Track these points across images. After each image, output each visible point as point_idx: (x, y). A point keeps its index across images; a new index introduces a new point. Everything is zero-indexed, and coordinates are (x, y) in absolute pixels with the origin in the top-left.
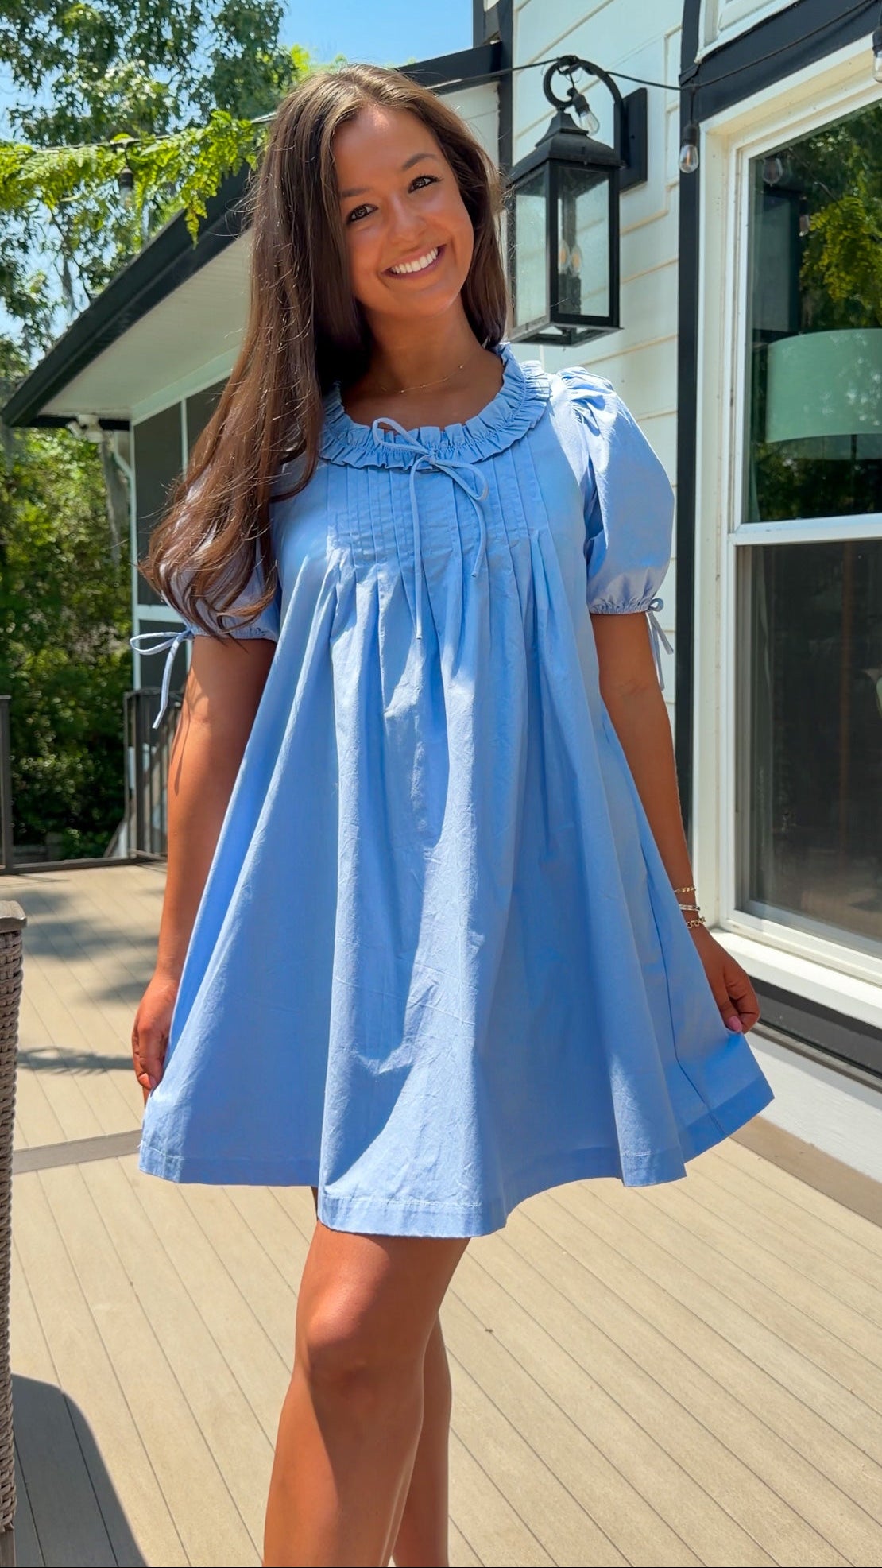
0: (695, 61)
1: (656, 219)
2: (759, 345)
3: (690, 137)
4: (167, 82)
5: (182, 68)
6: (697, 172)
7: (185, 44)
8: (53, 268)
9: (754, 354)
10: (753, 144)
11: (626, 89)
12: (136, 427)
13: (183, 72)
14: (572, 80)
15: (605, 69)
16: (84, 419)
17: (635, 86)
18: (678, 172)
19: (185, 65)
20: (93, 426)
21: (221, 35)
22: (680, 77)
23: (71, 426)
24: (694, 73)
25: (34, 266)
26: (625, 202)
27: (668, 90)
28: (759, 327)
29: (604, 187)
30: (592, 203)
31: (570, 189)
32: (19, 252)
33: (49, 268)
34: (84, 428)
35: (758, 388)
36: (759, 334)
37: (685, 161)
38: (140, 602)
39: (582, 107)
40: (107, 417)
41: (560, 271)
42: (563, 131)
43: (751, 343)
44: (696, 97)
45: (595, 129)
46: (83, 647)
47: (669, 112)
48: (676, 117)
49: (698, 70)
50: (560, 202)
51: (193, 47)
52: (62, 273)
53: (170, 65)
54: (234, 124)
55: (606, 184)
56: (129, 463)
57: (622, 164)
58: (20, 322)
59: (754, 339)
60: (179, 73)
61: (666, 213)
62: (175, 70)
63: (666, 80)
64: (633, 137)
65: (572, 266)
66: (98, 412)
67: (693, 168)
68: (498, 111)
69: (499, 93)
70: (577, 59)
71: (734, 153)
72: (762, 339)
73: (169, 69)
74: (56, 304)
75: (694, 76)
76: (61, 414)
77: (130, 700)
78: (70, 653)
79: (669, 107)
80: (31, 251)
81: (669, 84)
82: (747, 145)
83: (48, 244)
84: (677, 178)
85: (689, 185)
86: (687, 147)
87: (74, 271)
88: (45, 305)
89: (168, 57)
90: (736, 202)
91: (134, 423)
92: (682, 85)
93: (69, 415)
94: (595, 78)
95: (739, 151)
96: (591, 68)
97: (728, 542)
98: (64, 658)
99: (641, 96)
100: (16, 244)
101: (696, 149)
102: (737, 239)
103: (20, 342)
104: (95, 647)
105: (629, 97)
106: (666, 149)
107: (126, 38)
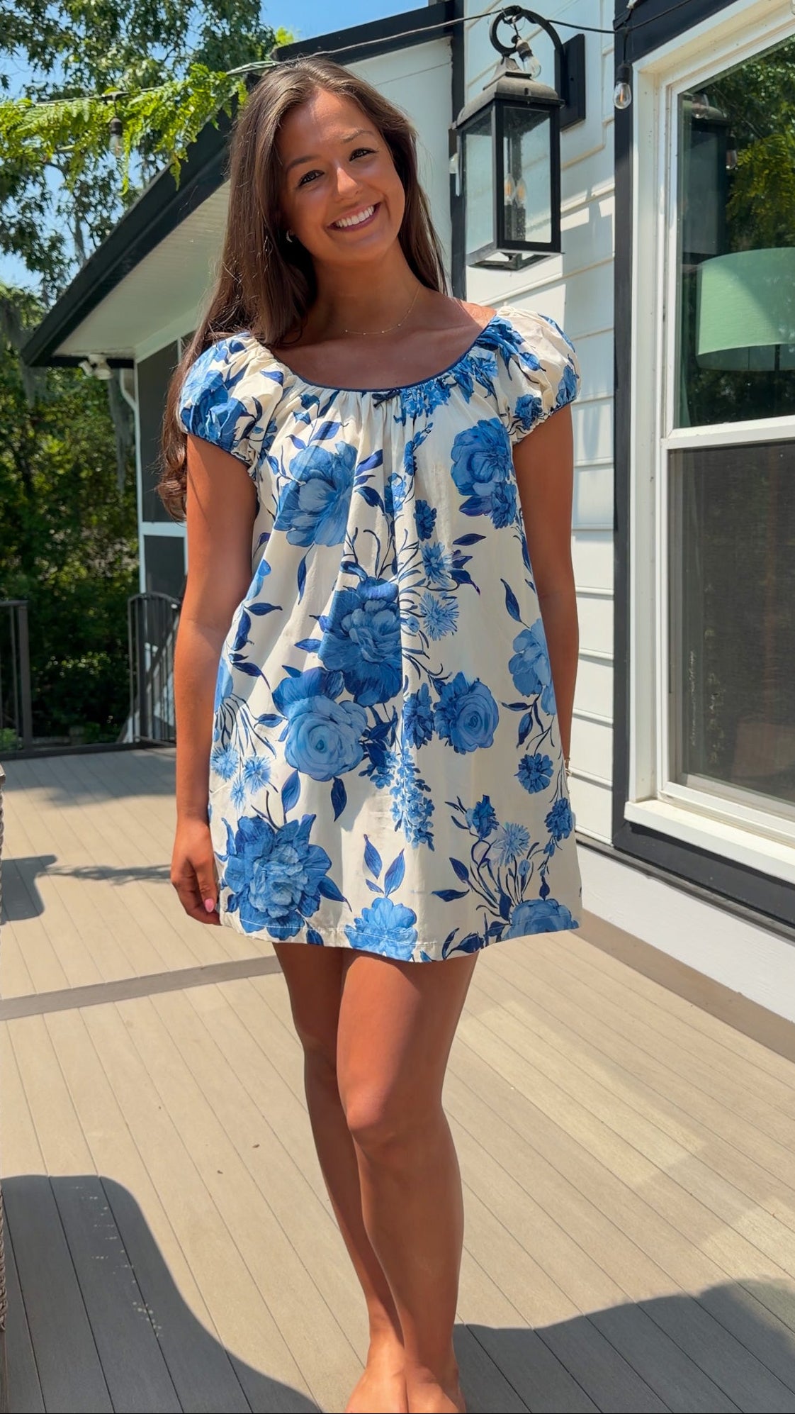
0: (628, 7)
1: (594, 153)
2: (689, 267)
3: (624, 76)
4: (163, 59)
5: (177, 45)
6: (630, 107)
7: (178, 23)
8: (66, 226)
9: (684, 276)
10: (681, 81)
11: (565, 35)
12: (139, 365)
13: (177, 49)
14: (516, 29)
15: (546, 18)
16: (94, 358)
17: (574, 33)
18: (613, 109)
19: (179, 42)
20: (101, 364)
21: (211, 15)
22: (614, 22)
23: (83, 365)
24: (627, 17)
25: (50, 226)
26: (566, 139)
27: (604, 34)
28: (688, 250)
29: (546, 125)
30: (535, 141)
31: (515, 127)
32: (37, 214)
33: (63, 226)
34: (94, 366)
35: (687, 305)
36: (688, 257)
37: (618, 98)
38: (144, 520)
39: (526, 53)
40: (114, 357)
41: (506, 204)
42: (508, 74)
43: (681, 265)
44: (628, 39)
45: (537, 72)
46: (100, 563)
47: (605, 55)
48: (611, 59)
49: (630, 15)
50: (505, 140)
51: (185, 26)
52: (74, 231)
53: (165, 43)
54: (211, 76)
55: (547, 122)
56: (134, 398)
57: (562, 103)
58: (38, 276)
59: (684, 262)
60: (174, 49)
61: (603, 147)
62: (170, 48)
63: (602, 25)
64: (572, 79)
65: (517, 196)
66: (106, 352)
67: (626, 104)
68: (451, 64)
69: (452, 47)
70: (520, 9)
71: (664, 90)
72: (691, 260)
73: (165, 47)
74: (71, 260)
75: (627, 21)
76: (74, 354)
77: (133, 603)
78: (89, 568)
79: (604, 51)
80: (47, 212)
81: (604, 29)
82: (676, 82)
83: (63, 207)
84: (612, 115)
85: (623, 120)
86: (620, 85)
87: (85, 229)
88: (61, 262)
89: (164, 36)
90: (666, 134)
91: (137, 361)
92: (615, 29)
93: (80, 354)
94: (537, 27)
95: (669, 88)
96: (533, 18)
97: (661, 447)
98: (84, 572)
99: (579, 42)
100: (33, 206)
101: (629, 87)
102: (667, 169)
103: (38, 295)
104: (110, 564)
105: (568, 43)
106: (603, 89)
107: (127, 21)
